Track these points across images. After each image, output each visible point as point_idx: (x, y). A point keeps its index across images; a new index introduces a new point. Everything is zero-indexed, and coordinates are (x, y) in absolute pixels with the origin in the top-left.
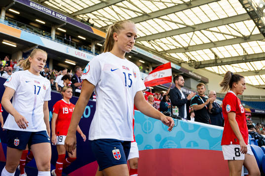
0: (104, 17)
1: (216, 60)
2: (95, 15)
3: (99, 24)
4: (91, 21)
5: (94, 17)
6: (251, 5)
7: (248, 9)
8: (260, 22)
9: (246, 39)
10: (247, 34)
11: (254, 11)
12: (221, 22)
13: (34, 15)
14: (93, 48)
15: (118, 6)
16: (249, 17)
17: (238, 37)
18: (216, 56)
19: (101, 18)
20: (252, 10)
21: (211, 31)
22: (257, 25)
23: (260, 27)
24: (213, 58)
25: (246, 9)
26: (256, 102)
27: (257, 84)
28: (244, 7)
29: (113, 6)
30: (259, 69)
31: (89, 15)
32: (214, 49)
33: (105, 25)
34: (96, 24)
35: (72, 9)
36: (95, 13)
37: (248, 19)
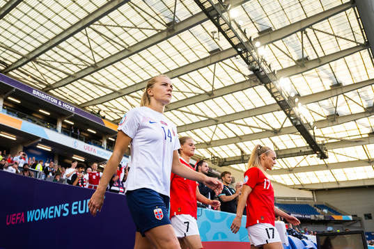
0: (117, 109)
1: (243, 156)
2: (106, 106)
3: (111, 116)
4: (102, 114)
5: (105, 109)
6: (281, 94)
7: (277, 99)
8: (292, 113)
9: (276, 132)
10: (277, 126)
11: (284, 100)
12: (247, 114)
13: (37, 104)
14: (105, 143)
15: (133, 97)
16: (279, 107)
17: (267, 130)
18: (242, 152)
19: (113, 110)
20: (282, 99)
21: (237, 124)
22: (289, 116)
23: (292, 118)
24: (239, 154)
25: (275, 98)
26: (292, 205)
27: (292, 184)
28: (273, 96)
29: (126, 96)
30: (293, 166)
31: (100, 106)
32: (240, 144)
33: (117, 117)
34: (107, 117)
35: (81, 99)
36: (107, 104)
37: (279, 110)
